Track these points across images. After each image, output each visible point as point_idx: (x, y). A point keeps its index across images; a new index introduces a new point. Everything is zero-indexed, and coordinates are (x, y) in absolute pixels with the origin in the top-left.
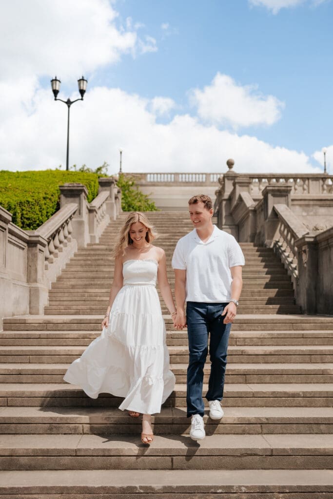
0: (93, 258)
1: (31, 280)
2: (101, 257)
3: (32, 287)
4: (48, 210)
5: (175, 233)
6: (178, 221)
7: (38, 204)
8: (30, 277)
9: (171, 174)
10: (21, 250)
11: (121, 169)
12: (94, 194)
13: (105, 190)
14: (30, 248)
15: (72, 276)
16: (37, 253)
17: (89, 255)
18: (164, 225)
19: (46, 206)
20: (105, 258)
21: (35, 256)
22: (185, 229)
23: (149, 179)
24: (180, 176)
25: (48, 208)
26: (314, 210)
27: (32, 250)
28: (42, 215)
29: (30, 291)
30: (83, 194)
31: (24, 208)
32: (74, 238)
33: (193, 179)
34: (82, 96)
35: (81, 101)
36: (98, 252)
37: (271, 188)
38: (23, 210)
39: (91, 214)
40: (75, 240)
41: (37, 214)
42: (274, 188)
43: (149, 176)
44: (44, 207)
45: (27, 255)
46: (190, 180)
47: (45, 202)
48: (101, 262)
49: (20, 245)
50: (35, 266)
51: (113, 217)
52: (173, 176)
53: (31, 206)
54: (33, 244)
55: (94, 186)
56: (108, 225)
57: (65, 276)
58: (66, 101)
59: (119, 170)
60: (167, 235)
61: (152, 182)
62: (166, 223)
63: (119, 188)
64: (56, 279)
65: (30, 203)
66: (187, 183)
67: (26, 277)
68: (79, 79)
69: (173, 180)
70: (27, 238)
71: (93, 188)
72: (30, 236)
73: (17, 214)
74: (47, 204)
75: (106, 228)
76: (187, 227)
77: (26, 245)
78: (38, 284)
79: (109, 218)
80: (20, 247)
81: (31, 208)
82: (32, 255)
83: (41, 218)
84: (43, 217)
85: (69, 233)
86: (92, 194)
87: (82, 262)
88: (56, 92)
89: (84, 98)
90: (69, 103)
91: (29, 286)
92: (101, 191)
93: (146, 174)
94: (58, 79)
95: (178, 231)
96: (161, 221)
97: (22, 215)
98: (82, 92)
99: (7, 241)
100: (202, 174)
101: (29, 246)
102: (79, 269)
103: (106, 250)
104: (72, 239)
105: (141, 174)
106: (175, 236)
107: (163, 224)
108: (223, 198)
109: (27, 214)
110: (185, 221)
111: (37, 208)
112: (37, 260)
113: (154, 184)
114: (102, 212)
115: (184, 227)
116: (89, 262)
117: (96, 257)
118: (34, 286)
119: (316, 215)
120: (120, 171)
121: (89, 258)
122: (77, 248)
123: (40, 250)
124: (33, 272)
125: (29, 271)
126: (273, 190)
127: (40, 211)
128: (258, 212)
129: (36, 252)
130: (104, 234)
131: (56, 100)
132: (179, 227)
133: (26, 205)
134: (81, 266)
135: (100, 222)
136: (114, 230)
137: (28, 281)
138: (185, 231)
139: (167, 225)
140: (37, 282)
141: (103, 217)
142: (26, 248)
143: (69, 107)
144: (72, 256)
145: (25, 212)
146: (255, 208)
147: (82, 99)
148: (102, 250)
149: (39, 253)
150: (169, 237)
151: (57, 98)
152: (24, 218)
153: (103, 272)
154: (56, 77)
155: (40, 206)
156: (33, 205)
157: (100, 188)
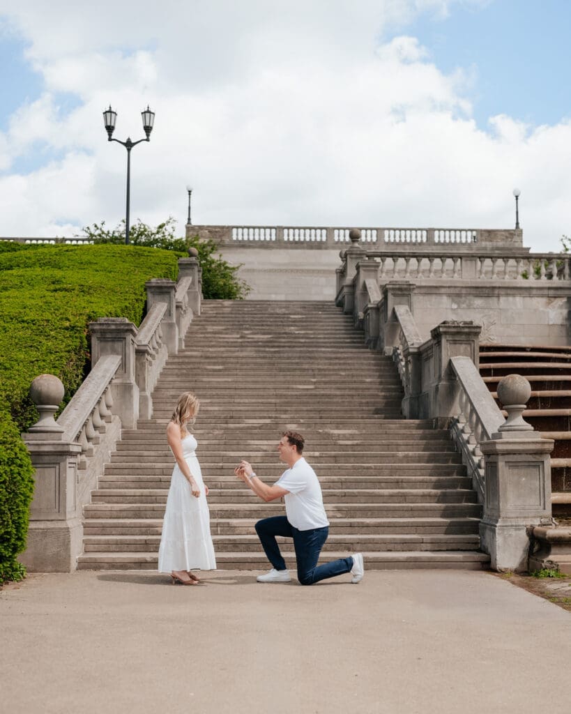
0: (189, 367)
1: (140, 389)
2: (196, 366)
3: (141, 396)
5: (279, 333)
6: (283, 318)
9: (271, 228)
11: (189, 219)
14: (138, 357)
15: (171, 386)
17: (183, 363)
18: (264, 323)
20: (201, 366)
21: (143, 365)
22: (292, 328)
23: (236, 235)
24: (286, 231)
26: (467, 302)
27: (140, 359)
32: (163, 344)
33: (308, 236)
34: (148, 135)
35: (145, 142)
36: (193, 360)
37: (391, 286)
39: (179, 312)
40: (165, 346)
42: (394, 287)
43: (234, 230)
45: (135, 364)
46: (302, 239)
48: (199, 371)
50: (144, 375)
51: (197, 311)
52: (273, 231)
54: (141, 354)
56: (191, 322)
57: (162, 386)
58: (125, 141)
59: (186, 222)
60: (270, 336)
61: (240, 241)
62: (268, 319)
64: (153, 389)
66: (296, 243)
68: (143, 111)
69: (274, 238)
70: (136, 347)
72: (138, 345)
75: (189, 326)
76: (296, 326)
78: (146, 393)
79: (192, 313)
82: (140, 364)
85: (160, 338)
87: (176, 371)
88: (110, 129)
89: (150, 138)
90: (129, 145)
92: (181, 276)
93: (230, 228)
94: (113, 110)
95: (283, 331)
96: (262, 317)
98: (148, 129)
100: (321, 229)
101: (136, 355)
102: (176, 379)
103: (201, 357)
105: (223, 227)
106: (280, 338)
107: (264, 321)
108: (344, 284)
110: (292, 316)
112: (145, 369)
113: (243, 245)
115: (292, 326)
116: (185, 371)
117: (191, 366)
118: (143, 395)
119: (469, 308)
120: (189, 223)
121: (184, 367)
122: (168, 355)
123: (147, 359)
124: (141, 381)
125: (137, 380)
126: (393, 289)
128: (381, 310)
129: (144, 361)
130: (188, 335)
131: (110, 140)
132: (284, 326)
134: (178, 375)
136: (200, 329)
138: (293, 332)
139: (269, 323)
140: (145, 391)
141: (185, 311)
143: (129, 150)
144: (163, 365)
146: (377, 304)
147: (148, 140)
148: (196, 357)
150: (271, 340)
151: (113, 137)
153: (202, 381)
154: (110, 107)
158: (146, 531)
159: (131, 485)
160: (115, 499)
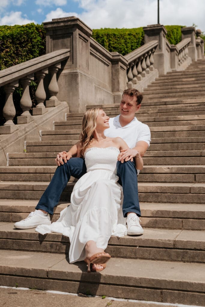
0: (170, 81)
1: (115, 90)
3: (116, 95)
4: (133, 44)
7: (123, 38)
8: (114, 88)
10: (106, 66)
12: (177, 40)
13: (187, 37)
14: (114, 66)
15: (151, 93)
16: (118, 69)
17: (167, 79)
19: (131, 40)
20: (180, 80)
21: (117, 71)
25: (132, 42)
27: (115, 66)
28: (127, 47)
29: (114, 98)
30: (162, 32)
31: (111, 39)
32: (155, 68)
38: (110, 40)
39: (173, 53)
40: (156, 70)
41: (123, 46)
44: (128, 41)
45: (111, 71)
47: (130, 37)
48: (176, 83)
49: (104, 61)
50: (118, 79)
51: (195, 59)
53: (117, 38)
54: (115, 62)
55: (177, 33)
56: (190, 64)
63: (202, 39)
65: (116, 36)
67: (111, 88)
70: (111, 57)
71: (175, 34)
72: (113, 56)
73: (105, 43)
74: (132, 39)
75: (188, 66)
77: (110, 63)
78: (120, 93)
79: (191, 60)
80: (105, 63)
81: (117, 40)
82: (115, 71)
83: (126, 49)
84: (128, 49)
85: (151, 64)
86: (175, 39)
87: (161, 84)
91: (113, 94)
92: (184, 38)
97: (110, 44)
99: (89, 53)
101: (112, 64)
102: (157, 88)
104: (154, 69)
109: (113, 44)
111: (123, 41)
112: (119, 74)
114: (184, 55)
117: (173, 80)
118: (117, 94)
121: (167, 81)
122: (158, 75)
123: (121, 67)
124: (116, 84)
125: (113, 83)
127: (126, 44)
129: (118, 67)
133: (112, 37)
134: (160, 86)
135: (183, 63)
137: (113, 91)
140: (119, 91)
141: (185, 59)
142: (110, 65)
144: (154, 81)
145: (112, 42)
149: (120, 69)
152: (112, 47)
153: (176, 88)
155: (125, 40)
156: (118, 38)
157: (183, 36)
158: (8, 217)
159: (38, 161)
160: (10, 176)
